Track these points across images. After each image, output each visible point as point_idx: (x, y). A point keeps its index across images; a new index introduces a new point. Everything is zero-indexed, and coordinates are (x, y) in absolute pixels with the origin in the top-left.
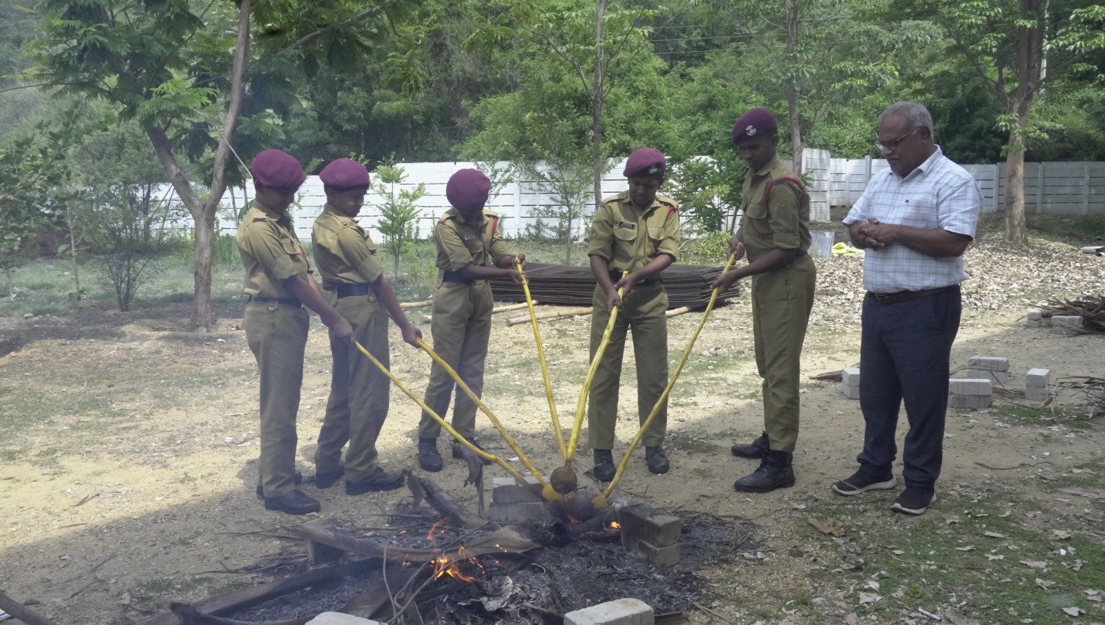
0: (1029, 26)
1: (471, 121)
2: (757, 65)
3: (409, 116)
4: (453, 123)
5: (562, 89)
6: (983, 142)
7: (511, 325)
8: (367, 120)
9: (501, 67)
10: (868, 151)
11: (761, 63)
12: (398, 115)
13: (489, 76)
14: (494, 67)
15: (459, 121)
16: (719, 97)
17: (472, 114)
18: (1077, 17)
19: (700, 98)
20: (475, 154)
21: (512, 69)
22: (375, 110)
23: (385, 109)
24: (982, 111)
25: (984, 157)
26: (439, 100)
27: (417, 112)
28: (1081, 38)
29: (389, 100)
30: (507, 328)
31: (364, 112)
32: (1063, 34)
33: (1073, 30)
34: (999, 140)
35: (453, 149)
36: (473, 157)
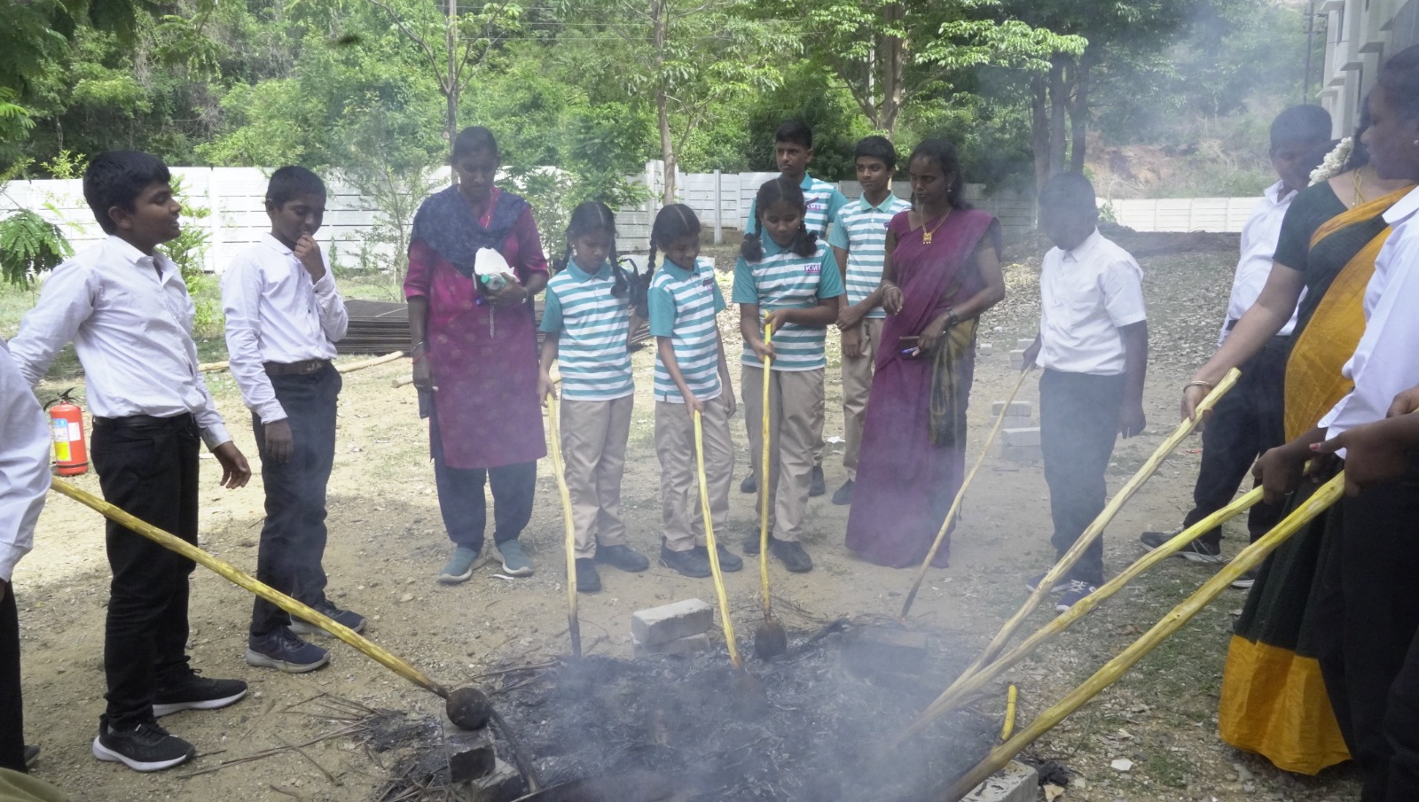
0: (899, 36)
1: (221, 112)
2: (574, 59)
3: (129, 100)
4: (194, 115)
5: (360, 76)
6: (824, 159)
7: (399, 386)
8: (63, 103)
9: (259, 43)
10: (707, 164)
11: (579, 56)
12: (113, 100)
13: (244, 54)
14: (251, 42)
15: (204, 113)
16: (546, 96)
17: (224, 103)
18: (945, 31)
19: (522, 96)
20: (236, 157)
21: (276, 45)
22: (77, 91)
23: (94, 89)
24: (822, 125)
25: (826, 175)
26: (174, 82)
27: (141, 97)
28: (951, 54)
29: (96, 78)
30: (395, 390)
31: (59, 92)
32: (931, 48)
33: (942, 45)
34: (840, 157)
35: (198, 149)
36: (232, 161)
